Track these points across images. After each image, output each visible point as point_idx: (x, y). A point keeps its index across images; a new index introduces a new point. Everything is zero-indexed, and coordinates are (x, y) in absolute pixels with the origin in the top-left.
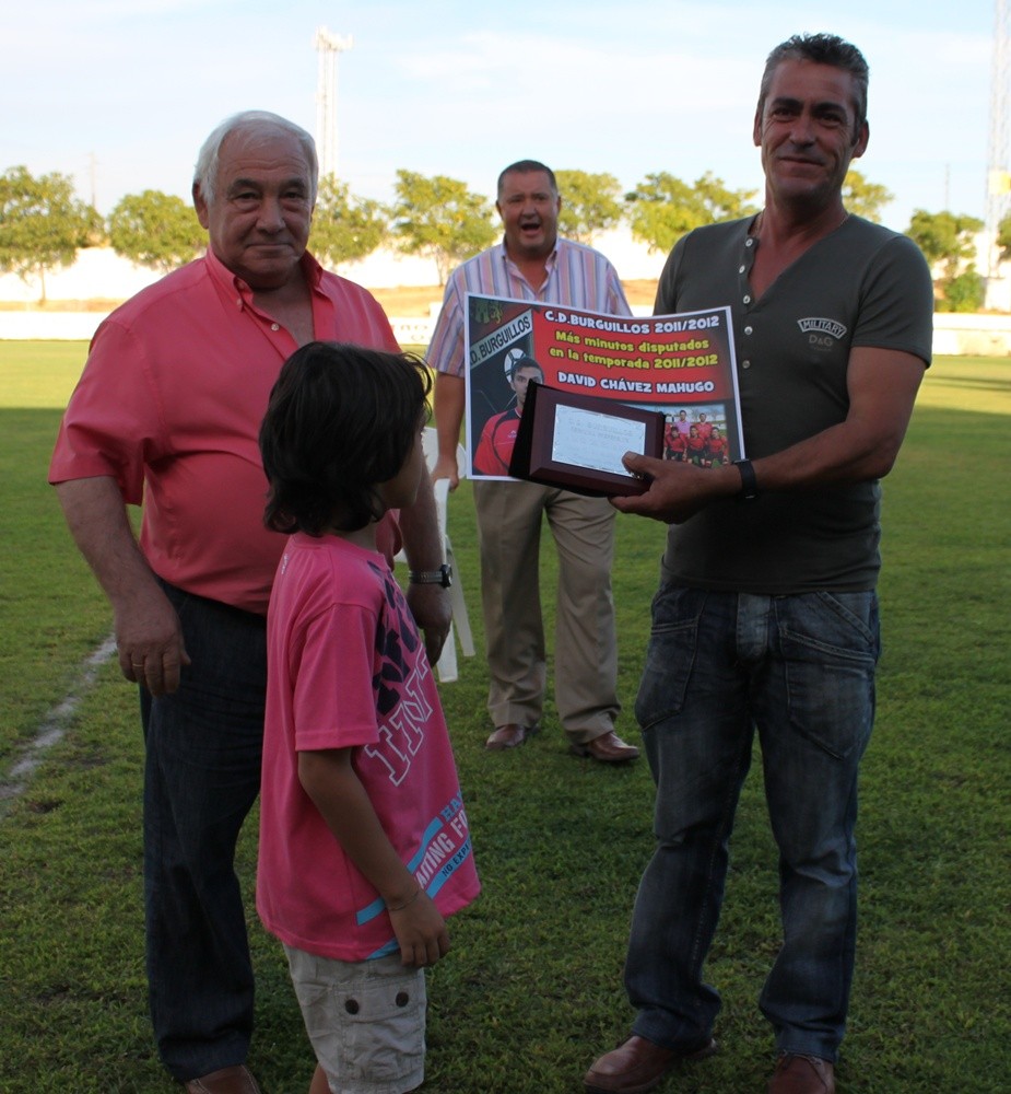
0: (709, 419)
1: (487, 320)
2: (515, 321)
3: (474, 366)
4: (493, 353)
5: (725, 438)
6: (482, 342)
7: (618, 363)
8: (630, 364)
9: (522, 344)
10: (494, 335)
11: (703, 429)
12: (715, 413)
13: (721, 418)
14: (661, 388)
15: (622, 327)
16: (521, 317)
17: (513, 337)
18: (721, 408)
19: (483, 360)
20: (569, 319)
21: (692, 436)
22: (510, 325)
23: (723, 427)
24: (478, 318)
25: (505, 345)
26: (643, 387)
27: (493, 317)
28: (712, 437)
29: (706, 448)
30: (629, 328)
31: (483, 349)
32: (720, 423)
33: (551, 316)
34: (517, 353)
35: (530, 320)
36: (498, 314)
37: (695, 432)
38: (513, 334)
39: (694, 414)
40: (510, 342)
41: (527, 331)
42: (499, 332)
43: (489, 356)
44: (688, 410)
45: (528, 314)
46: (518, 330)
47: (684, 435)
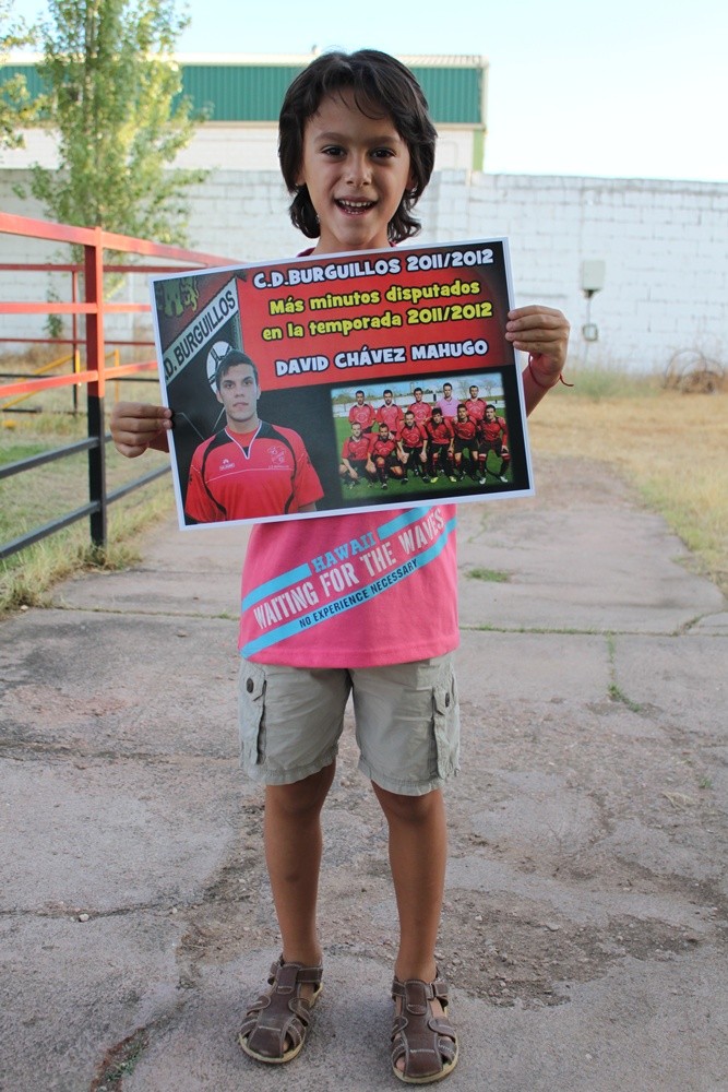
0: (482, 394)
1: (180, 309)
2: (215, 303)
3: (171, 379)
4: (192, 355)
5: (503, 420)
6: (176, 344)
7: (358, 324)
8: (376, 323)
9: (226, 333)
10: (190, 329)
11: (476, 409)
12: (490, 386)
13: (498, 391)
14: (418, 353)
15: (362, 269)
16: (222, 294)
17: (214, 326)
18: (497, 378)
19: (180, 368)
20: (286, 279)
21: (460, 420)
22: (209, 309)
23: (501, 405)
24: (169, 311)
25: (206, 340)
26: (394, 355)
27: (187, 303)
28: (486, 419)
29: (479, 435)
30: (372, 268)
31: (179, 353)
32: (496, 399)
33: (261, 281)
34: (221, 348)
35: (234, 296)
36: (193, 297)
37: (464, 414)
38: (215, 320)
39: (462, 387)
40: (211, 335)
41: (232, 312)
42: (195, 323)
43: (187, 361)
44: (455, 382)
45: (232, 286)
46: (220, 314)
47: (450, 419)
